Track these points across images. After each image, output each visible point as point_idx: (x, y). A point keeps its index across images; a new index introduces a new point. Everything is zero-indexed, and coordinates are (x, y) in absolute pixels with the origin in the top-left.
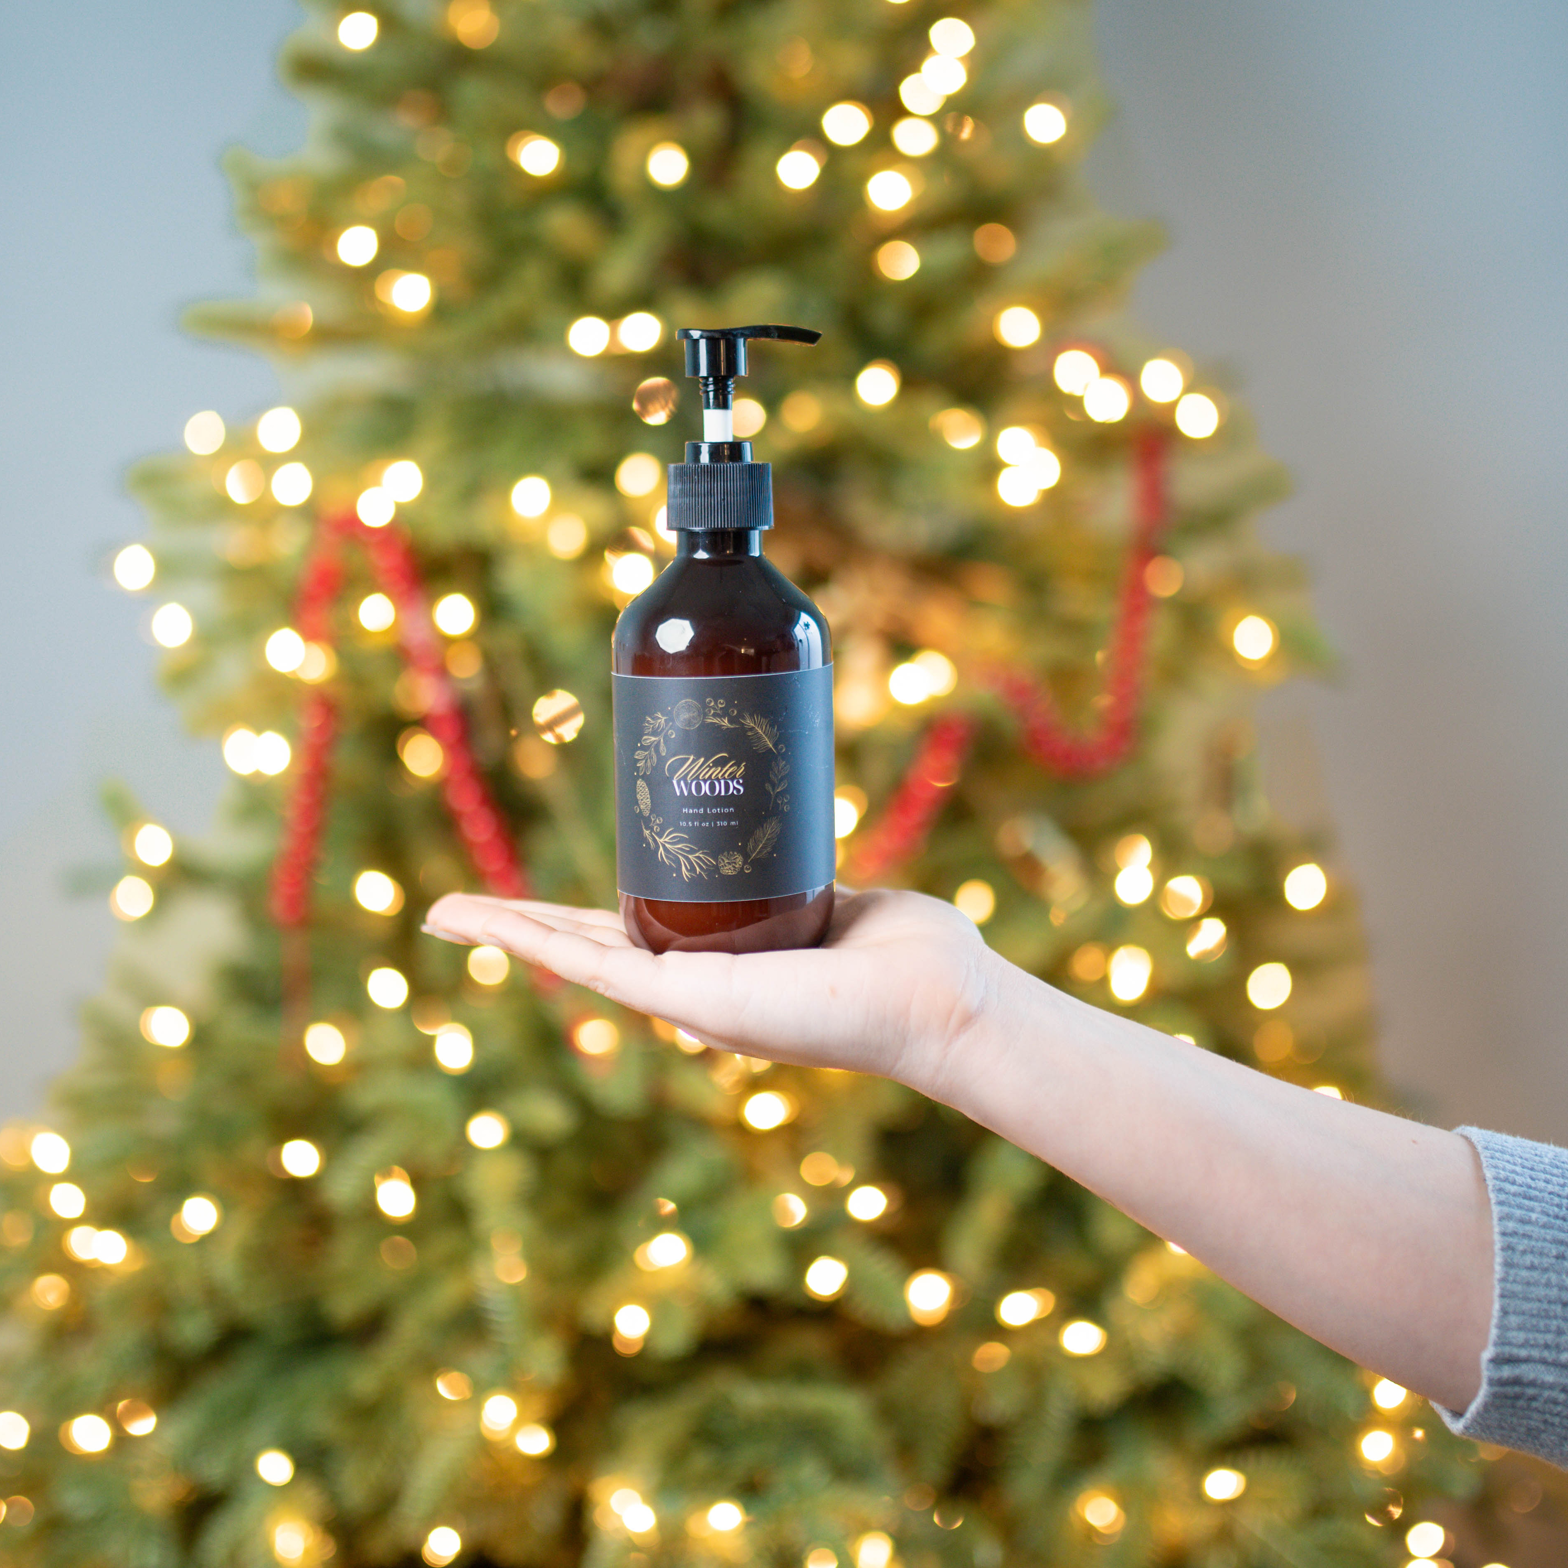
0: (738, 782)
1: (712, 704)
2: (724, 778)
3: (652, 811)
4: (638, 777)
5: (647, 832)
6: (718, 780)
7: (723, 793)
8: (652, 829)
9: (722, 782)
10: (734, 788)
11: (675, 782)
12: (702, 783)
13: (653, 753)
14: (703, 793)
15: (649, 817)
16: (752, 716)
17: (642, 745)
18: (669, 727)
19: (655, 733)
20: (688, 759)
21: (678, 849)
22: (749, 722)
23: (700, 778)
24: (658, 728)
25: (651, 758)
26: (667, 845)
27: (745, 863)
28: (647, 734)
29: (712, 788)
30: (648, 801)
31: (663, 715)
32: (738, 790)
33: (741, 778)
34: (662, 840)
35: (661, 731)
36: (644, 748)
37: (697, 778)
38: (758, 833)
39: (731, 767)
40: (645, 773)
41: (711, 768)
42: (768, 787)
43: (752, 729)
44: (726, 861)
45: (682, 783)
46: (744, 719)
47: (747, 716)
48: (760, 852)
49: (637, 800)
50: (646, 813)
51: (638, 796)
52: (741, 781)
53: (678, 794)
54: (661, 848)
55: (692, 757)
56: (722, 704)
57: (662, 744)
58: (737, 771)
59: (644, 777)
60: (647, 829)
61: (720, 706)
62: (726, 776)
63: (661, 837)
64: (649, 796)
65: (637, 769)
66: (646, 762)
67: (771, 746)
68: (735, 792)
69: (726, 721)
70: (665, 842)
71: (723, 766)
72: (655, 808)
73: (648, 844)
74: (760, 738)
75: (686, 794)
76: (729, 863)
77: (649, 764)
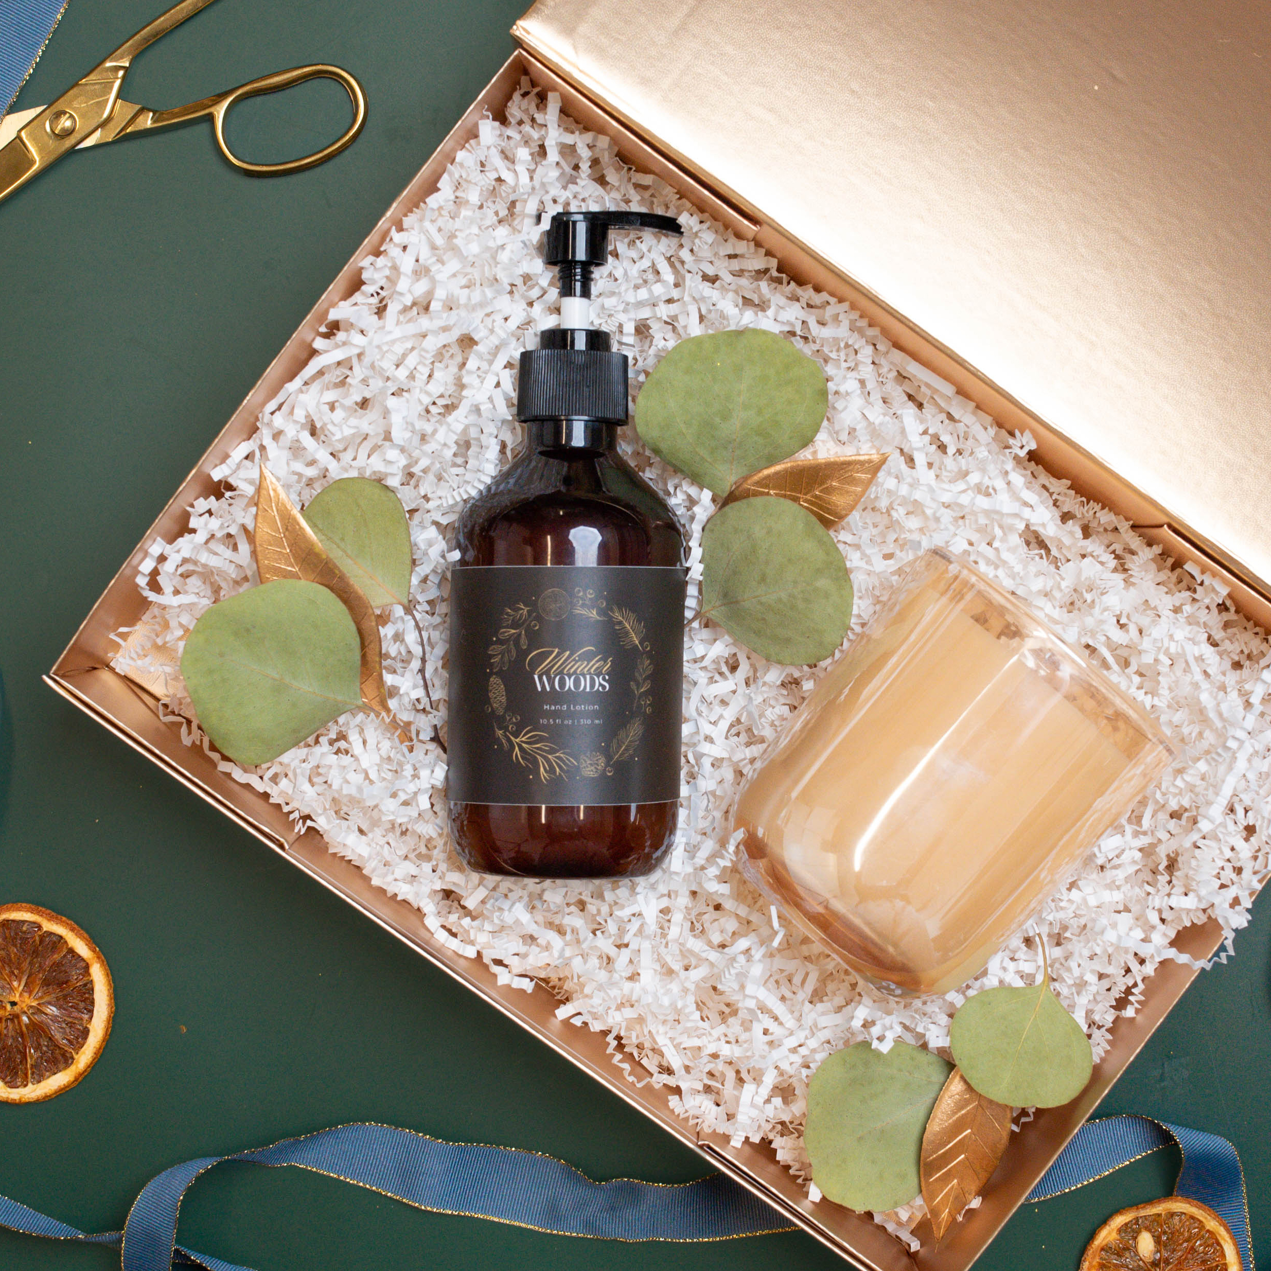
0: (604, 679)
1: (581, 594)
2: (590, 674)
3: (507, 709)
4: (491, 674)
5: (500, 733)
6: (584, 675)
7: (588, 689)
8: (506, 729)
9: (588, 677)
10: (600, 684)
11: (536, 677)
12: (567, 678)
13: (512, 646)
14: (567, 688)
15: (504, 716)
16: (620, 609)
17: (498, 639)
18: (532, 618)
19: (515, 625)
20: (553, 652)
21: (537, 748)
22: (617, 616)
23: (565, 672)
24: (520, 619)
25: (509, 651)
26: (524, 745)
27: (607, 765)
28: (505, 627)
29: (577, 683)
30: (504, 699)
31: (525, 605)
32: (604, 687)
33: (607, 674)
34: (518, 740)
35: (523, 623)
36: (500, 642)
37: (561, 673)
38: (622, 734)
39: (597, 661)
40: (501, 669)
41: (577, 662)
42: (633, 685)
43: (620, 623)
44: (589, 762)
45: (544, 678)
46: (613, 613)
47: (615, 608)
48: (623, 754)
49: (489, 698)
50: (501, 712)
51: (491, 695)
52: (607, 677)
53: (539, 689)
54: (517, 748)
55: (557, 650)
56: (591, 594)
57: (523, 636)
58: (604, 666)
59: (500, 674)
60: (500, 729)
61: (589, 596)
62: (592, 670)
63: (516, 738)
64: (504, 693)
65: (491, 665)
66: (502, 658)
67: (637, 642)
68: (600, 689)
69: (595, 613)
70: (522, 742)
71: (589, 662)
72: (511, 706)
73: (500, 744)
74: (627, 633)
75: (548, 689)
76: (591, 764)
77: (506, 658)
